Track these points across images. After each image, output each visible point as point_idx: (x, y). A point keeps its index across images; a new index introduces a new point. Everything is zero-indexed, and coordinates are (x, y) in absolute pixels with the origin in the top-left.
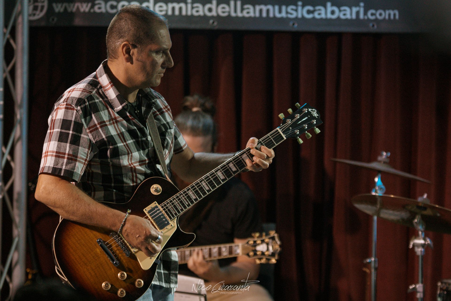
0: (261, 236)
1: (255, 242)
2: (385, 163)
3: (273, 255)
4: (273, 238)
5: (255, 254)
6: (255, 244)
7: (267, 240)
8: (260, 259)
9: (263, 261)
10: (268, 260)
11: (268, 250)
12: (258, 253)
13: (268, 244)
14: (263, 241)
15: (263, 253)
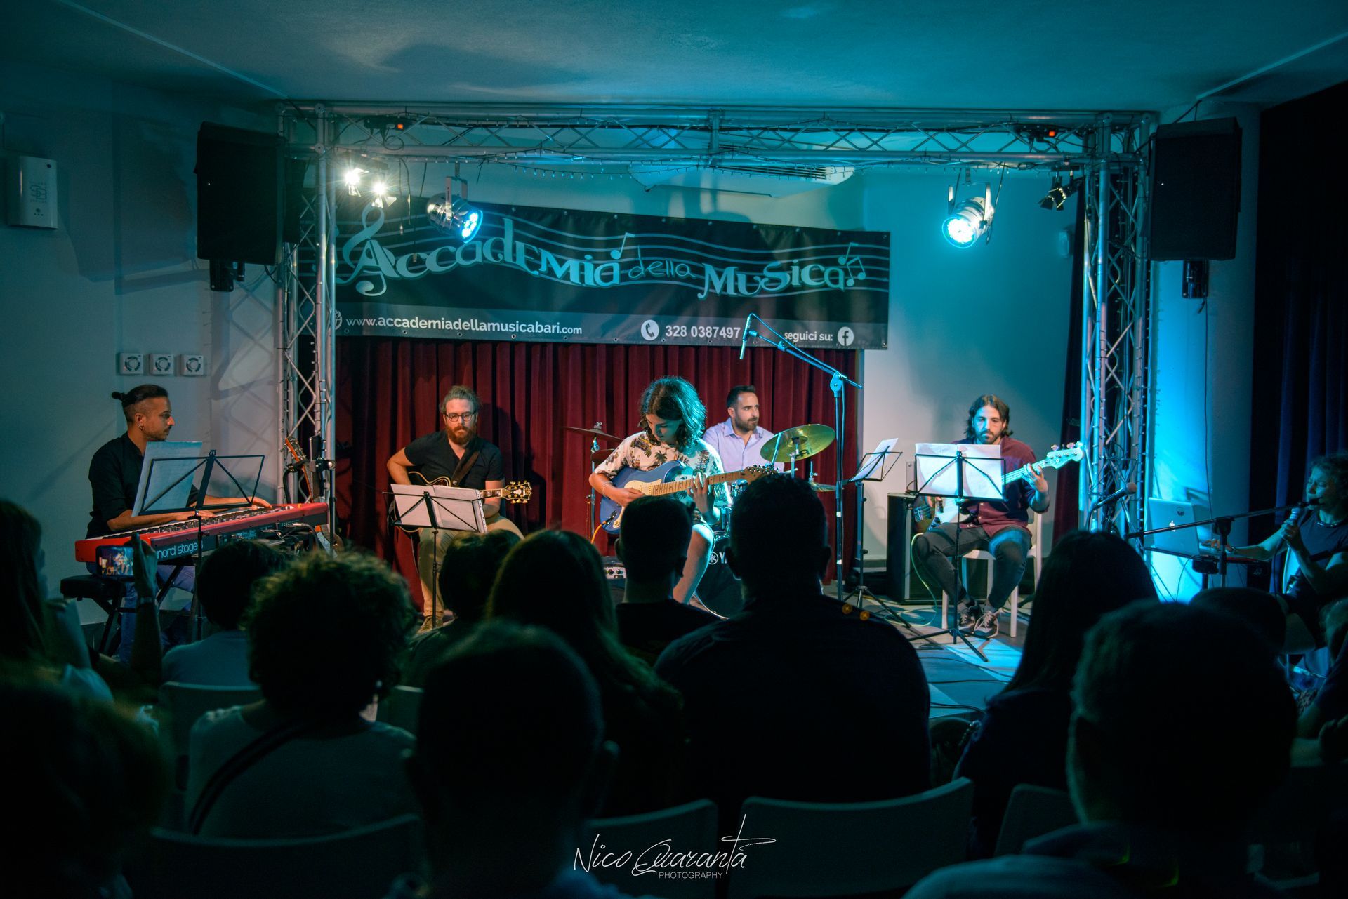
0: (516, 484)
1: (513, 488)
2: (599, 429)
3: (526, 497)
4: (526, 486)
5: (513, 496)
6: (513, 489)
7: (521, 487)
8: (516, 500)
9: (518, 501)
10: (522, 500)
11: (522, 494)
12: (516, 496)
13: (522, 490)
14: (519, 488)
15: (519, 496)
